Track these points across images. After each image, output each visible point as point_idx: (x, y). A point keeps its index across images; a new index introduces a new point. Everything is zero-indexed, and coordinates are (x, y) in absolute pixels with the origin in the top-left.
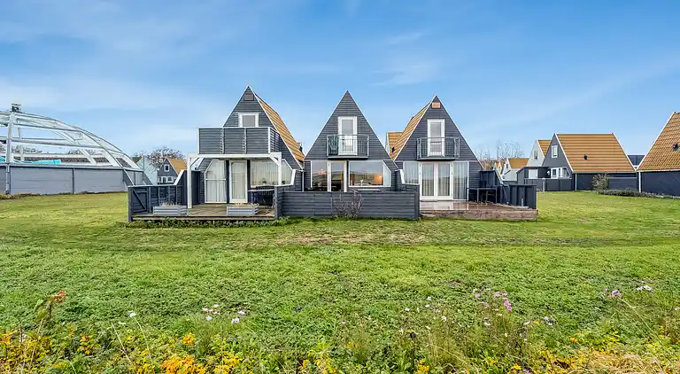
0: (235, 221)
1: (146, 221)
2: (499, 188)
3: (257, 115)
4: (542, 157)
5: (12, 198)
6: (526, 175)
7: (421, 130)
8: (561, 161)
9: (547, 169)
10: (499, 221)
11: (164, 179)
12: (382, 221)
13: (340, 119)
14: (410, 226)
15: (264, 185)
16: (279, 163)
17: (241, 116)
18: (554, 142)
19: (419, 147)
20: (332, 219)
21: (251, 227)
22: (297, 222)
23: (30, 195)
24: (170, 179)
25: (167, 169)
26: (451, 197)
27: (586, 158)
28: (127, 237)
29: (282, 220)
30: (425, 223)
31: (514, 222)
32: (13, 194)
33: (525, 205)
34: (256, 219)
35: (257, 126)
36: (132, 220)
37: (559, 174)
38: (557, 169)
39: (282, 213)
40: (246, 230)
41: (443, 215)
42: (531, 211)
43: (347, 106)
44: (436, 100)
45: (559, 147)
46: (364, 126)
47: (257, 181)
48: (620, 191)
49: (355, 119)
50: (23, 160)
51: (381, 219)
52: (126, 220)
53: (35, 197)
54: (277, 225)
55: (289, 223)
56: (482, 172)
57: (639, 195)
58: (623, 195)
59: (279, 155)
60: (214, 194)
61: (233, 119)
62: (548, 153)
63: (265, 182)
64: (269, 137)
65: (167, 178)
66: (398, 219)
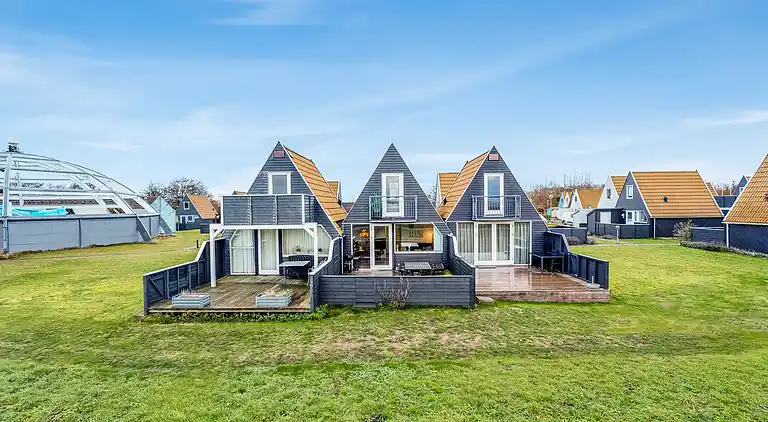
0: (266, 314)
1: (164, 313)
2: (566, 255)
3: (289, 174)
4: (615, 196)
5: (11, 258)
6: (598, 219)
7: (476, 186)
8: (637, 204)
9: (621, 211)
10: (566, 304)
11: (184, 218)
12: (432, 310)
13: (384, 176)
14: (465, 318)
15: (298, 253)
16: (314, 235)
17: (270, 175)
18: (628, 180)
19: (475, 205)
20: (376, 310)
21: (284, 321)
22: (336, 315)
23: (31, 252)
24: (190, 218)
25: (186, 206)
26: (511, 262)
27: (665, 200)
28: (143, 339)
29: (320, 313)
30: (483, 312)
31: (583, 304)
32: (12, 251)
33: (596, 282)
34: (289, 311)
35: (289, 193)
36: (149, 314)
37: (635, 218)
38: (633, 212)
39: (319, 300)
40: (278, 326)
41: (503, 298)
42: (602, 292)
43: (392, 161)
44: (494, 151)
45: (635, 186)
46: (411, 184)
47: (290, 249)
48: (705, 244)
49: (401, 176)
50: (22, 203)
51: (431, 307)
52: (141, 312)
53: (36, 256)
54: (313, 319)
55: (327, 316)
56: (546, 234)
57: (727, 251)
58: (708, 249)
59: (314, 225)
60: (241, 263)
61: (260, 181)
62: (622, 193)
63: (299, 250)
64: (303, 206)
65: (187, 217)
66: (451, 307)
